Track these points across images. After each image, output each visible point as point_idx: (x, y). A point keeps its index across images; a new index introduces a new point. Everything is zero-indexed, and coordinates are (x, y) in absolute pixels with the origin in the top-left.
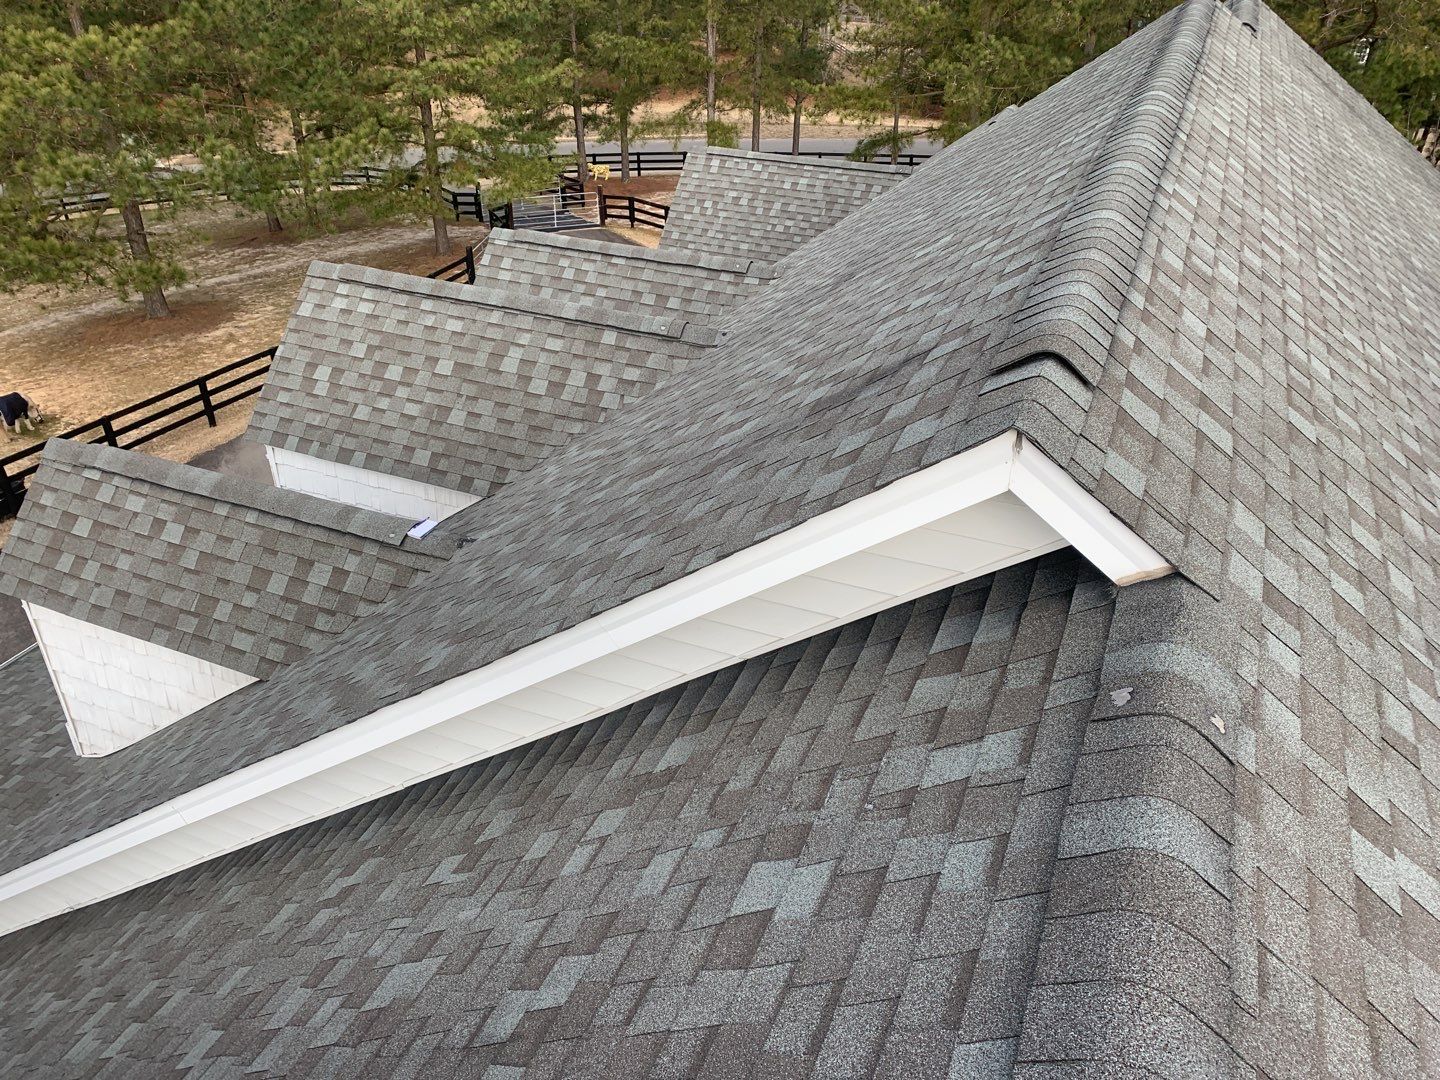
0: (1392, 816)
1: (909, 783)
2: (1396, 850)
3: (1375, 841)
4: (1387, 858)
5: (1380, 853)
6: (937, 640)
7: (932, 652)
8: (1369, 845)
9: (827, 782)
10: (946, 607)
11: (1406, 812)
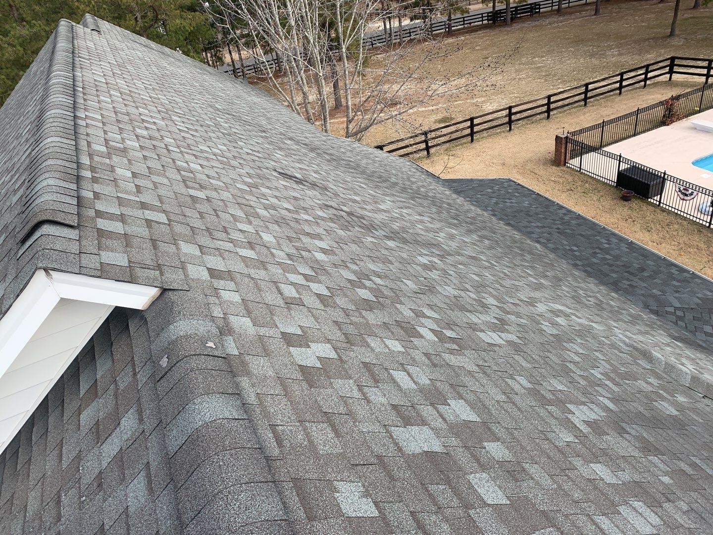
0: (303, 331)
1: (97, 471)
2: (310, 343)
3: (301, 346)
4: (308, 349)
5: (304, 349)
6: (81, 388)
7: (81, 396)
8: (299, 349)
9: (59, 502)
10: (78, 369)
11: (307, 326)
